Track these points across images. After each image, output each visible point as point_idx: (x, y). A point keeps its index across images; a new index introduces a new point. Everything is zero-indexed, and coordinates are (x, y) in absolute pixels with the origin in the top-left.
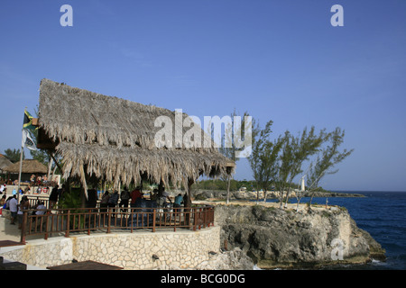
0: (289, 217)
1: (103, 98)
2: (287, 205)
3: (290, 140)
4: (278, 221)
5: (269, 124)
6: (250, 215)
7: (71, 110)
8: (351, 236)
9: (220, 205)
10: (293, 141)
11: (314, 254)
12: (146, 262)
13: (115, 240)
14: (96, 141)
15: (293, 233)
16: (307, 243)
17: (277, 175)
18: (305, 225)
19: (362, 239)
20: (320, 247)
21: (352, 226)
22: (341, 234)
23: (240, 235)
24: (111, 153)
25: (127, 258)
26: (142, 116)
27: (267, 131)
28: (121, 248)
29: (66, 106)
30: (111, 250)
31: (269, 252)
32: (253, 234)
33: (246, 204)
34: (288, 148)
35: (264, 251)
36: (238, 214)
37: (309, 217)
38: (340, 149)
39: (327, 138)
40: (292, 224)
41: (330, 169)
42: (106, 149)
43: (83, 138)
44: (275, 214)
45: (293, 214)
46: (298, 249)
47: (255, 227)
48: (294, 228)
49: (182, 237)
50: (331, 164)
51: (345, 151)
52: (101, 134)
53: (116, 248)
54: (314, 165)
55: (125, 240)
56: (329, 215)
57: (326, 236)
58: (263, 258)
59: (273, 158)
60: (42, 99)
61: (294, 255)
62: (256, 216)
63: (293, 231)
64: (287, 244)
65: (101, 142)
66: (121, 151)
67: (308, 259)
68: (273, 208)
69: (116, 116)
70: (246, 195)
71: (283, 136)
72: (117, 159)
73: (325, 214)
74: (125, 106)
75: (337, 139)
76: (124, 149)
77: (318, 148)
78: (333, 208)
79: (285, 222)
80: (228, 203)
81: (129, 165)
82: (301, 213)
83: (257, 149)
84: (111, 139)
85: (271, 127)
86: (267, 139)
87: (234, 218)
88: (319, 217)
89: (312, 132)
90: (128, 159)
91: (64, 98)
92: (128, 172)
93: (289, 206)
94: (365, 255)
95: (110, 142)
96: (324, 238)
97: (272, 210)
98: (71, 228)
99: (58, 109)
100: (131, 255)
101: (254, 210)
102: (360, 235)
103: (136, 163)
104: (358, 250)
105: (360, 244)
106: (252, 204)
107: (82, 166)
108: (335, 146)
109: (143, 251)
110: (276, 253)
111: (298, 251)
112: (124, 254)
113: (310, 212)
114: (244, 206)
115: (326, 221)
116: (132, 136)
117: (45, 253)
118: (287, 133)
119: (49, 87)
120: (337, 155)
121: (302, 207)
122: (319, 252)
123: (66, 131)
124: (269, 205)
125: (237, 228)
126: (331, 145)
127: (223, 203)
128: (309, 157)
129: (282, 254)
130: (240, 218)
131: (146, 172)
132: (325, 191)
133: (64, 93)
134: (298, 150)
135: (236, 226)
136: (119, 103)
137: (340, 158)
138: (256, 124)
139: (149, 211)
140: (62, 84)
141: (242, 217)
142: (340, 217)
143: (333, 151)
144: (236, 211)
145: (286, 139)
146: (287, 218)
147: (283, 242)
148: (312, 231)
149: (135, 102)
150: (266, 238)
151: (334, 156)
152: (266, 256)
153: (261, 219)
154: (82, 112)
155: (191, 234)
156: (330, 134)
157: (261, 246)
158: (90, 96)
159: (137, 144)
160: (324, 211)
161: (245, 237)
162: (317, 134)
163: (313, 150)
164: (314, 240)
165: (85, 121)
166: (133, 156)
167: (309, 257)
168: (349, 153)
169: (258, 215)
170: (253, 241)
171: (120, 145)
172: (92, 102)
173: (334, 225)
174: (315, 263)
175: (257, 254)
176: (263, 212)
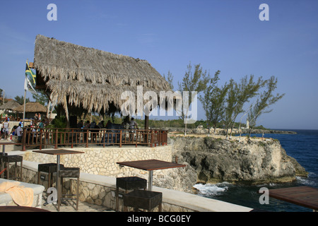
0: (233, 146)
1: (83, 49)
2: (231, 137)
3: (234, 86)
4: (224, 149)
5: (217, 73)
6: (203, 144)
7: (58, 57)
8: (281, 161)
9: (180, 137)
10: (236, 87)
11: (251, 174)
12: (115, 169)
13: (91, 153)
14: (76, 78)
15: (235, 158)
16: (246, 166)
17: (224, 114)
18: (245, 152)
19: (290, 164)
20: (256, 169)
21: (282, 154)
22: (273, 159)
23: (194, 160)
24: (87, 88)
25: (100, 166)
26: (112, 61)
27: (216, 79)
28: (96, 158)
29: (55, 54)
30: (88, 160)
31: (217, 172)
32: (205, 159)
33: (199, 136)
34: (233, 92)
35: (213, 172)
36: (194, 143)
37: (248, 146)
38: (274, 93)
39: (263, 84)
40: (235, 152)
41: (266, 109)
42: (84, 85)
43: (66, 77)
44: (222, 144)
45: (236, 144)
46: (240, 170)
47: (206, 153)
48: (236, 155)
49: (142, 151)
50: (266, 105)
51: (278, 95)
52: (80, 74)
53: (92, 158)
54: (254, 106)
55: (99, 152)
56: (264, 145)
57: (261, 161)
58: (212, 177)
59: (221, 101)
60: (37, 49)
61: (236, 175)
62: (207, 145)
63: (235, 157)
64: (231, 166)
65: (80, 80)
66: (95, 86)
67: (247, 178)
68: (220, 139)
69: (92, 61)
70: (202, 131)
71: (229, 83)
72: (91, 92)
73: (261, 144)
74: (100, 54)
75: (272, 85)
76: (97, 85)
77: (256, 92)
78: (267, 140)
79: (230, 150)
80: (186, 135)
81: (100, 96)
82: (242, 143)
83: (208, 93)
84: (88, 77)
85: (219, 76)
86: (216, 85)
87: (190, 146)
88: (256, 146)
89: (251, 79)
90: (100, 91)
91: (53, 48)
92: (99, 102)
93: (233, 138)
94: (292, 176)
95: (87, 80)
96: (260, 162)
97: (219, 141)
98: (59, 142)
99: (49, 56)
100: (103, 163)
101: (205, 140)
102: (288, 161)
103: (105, 95)
104: (286, 172)
105: (288, 168)
106: (204, 136)
107: (65, 97)
108: (270, 91)
109: (112, 161)
110: (222, 173)
111: (239, 172)
112: (98, 162)
113: (249, 142)
114: (198, 138)
115: (262, 149)
116: (103, 76)
117: (40, 159)
118: (231, 81)
119: (43, 41)
120: (272, 98)
121: (244, 139)
122: (255, 173)
123: (54, 71)
124: (217, 137)
125: (192, 154)
126: (267, 90)
127: (181, 135)
128: (249, 99)
129: (227, 174)
130: (195, 147)
131: (113, 102)
132: (265, 129)
133: (53, 45)
134: (240, 94)
135: (191, 152)
136: (95, 53)
137: (274, 101)
138: (207, 74)
139: (117, 132)
140: (52, 38)
141: (196, 145)
142: (272, 146)
143: (268, 95)
144: (192, 141)
145: (231, 85)
146: (231, 147)
147: (227, 165)
148: (250, 157)
149: (107, 52)
150: (215, 162)
151: (269, 99)
152: (214, 175)
153: (211, 148)
154: (66, 59)
155: (148, 149)
156: (266, 81)
157: (210, 168)
158: (73, 48)
159: (107, 81)
160: (260, 142)
161: (198, 161)
162: (255, 81)
163: (252, 93)
164: (252, 163)
165: (68, 64)
166: (104, 90)
167: (247, 177)
168: (281, 97)
169: (209, 144)
170: (205, 164)
171: (94, 82)
172: (74, 52)
173: (268, 152)
174: (252, 181)
175: (208, 174)
176: (213, 142)
